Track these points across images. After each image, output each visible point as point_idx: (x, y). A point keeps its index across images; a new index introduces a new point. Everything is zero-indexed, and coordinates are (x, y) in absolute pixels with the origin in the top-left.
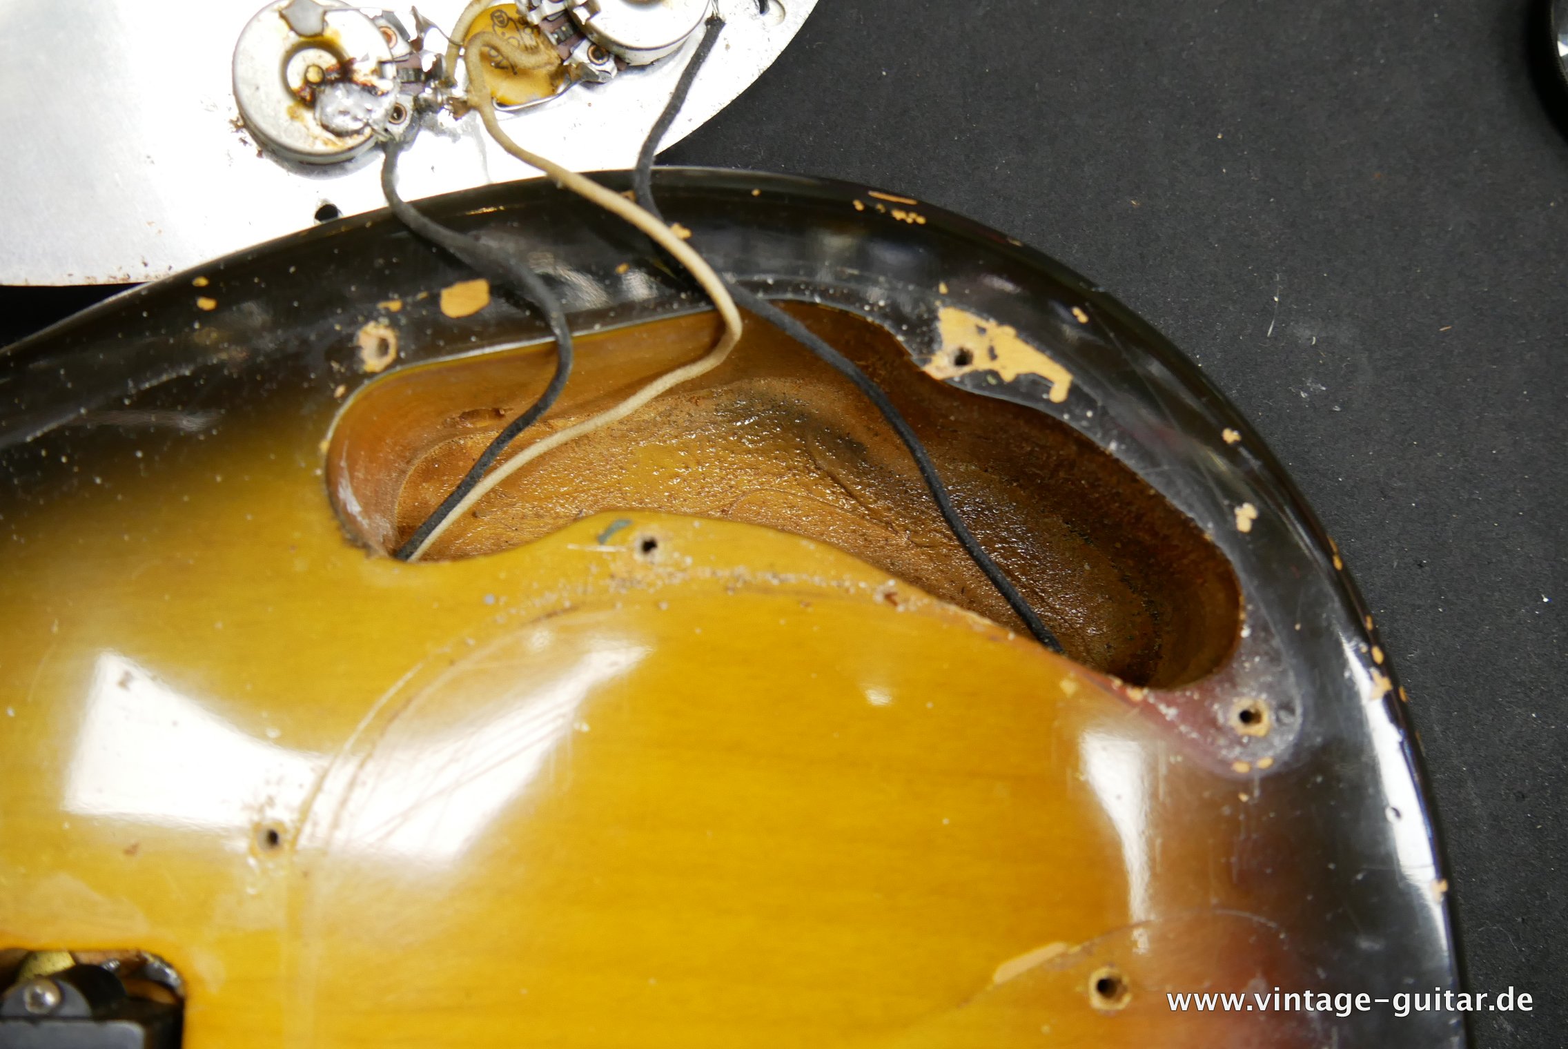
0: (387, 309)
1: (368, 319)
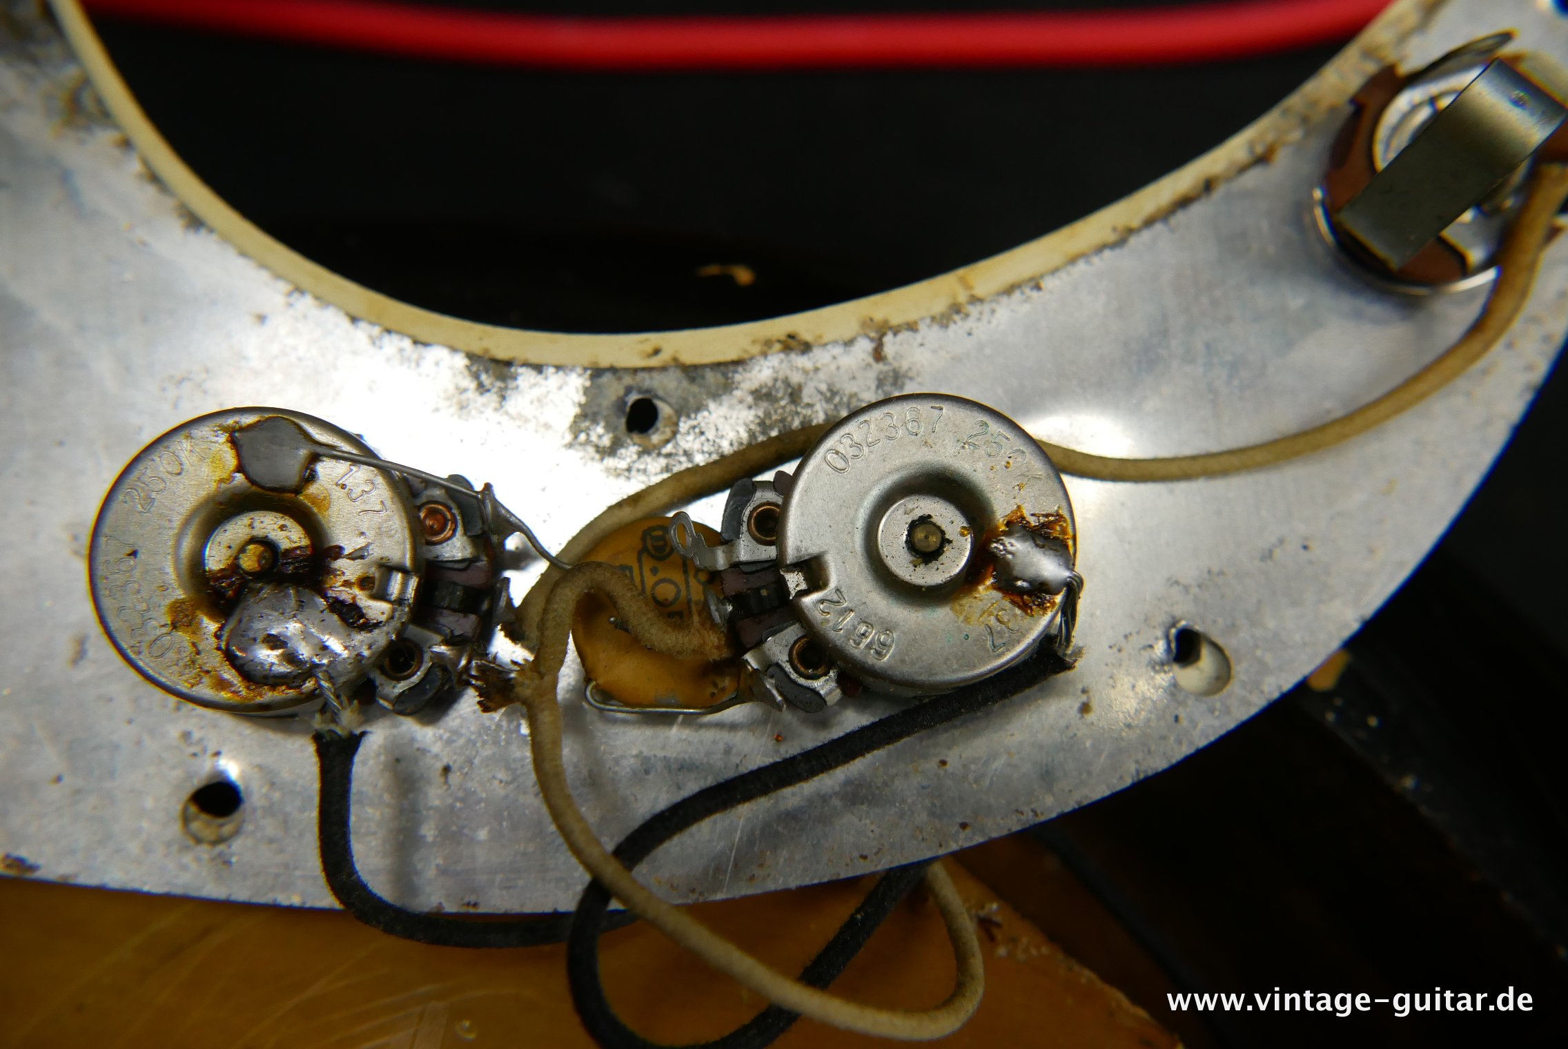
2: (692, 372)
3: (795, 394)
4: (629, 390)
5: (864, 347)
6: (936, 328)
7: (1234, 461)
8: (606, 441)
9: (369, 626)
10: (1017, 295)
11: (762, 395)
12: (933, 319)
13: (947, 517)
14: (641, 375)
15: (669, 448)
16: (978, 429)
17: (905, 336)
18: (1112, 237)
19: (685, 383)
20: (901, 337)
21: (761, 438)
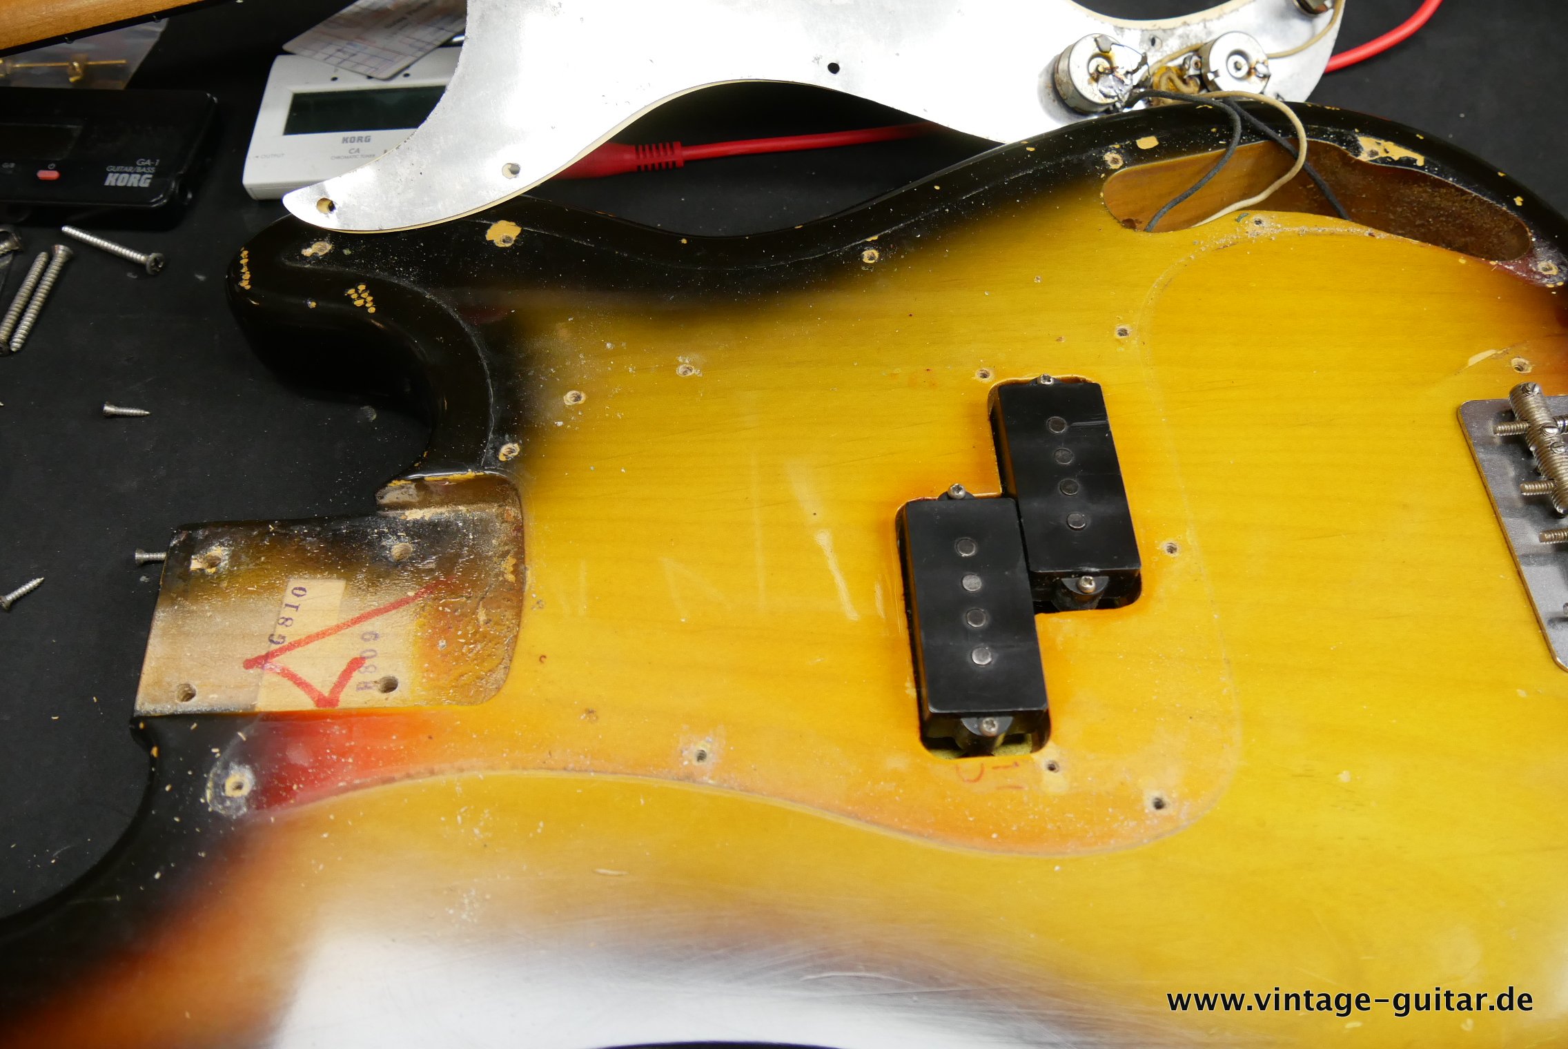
0: (1114, 148)
1: (1106, 151)
2: (1164, 30)
4: (1151, 35)
5: (1202, 25)
11: (1180, 36)
12: (1216, 18)
13: (1242, 61)
14: (1153, 31)
15: (1161, 50)
19: (1163, 33)
21: (1182, 47)
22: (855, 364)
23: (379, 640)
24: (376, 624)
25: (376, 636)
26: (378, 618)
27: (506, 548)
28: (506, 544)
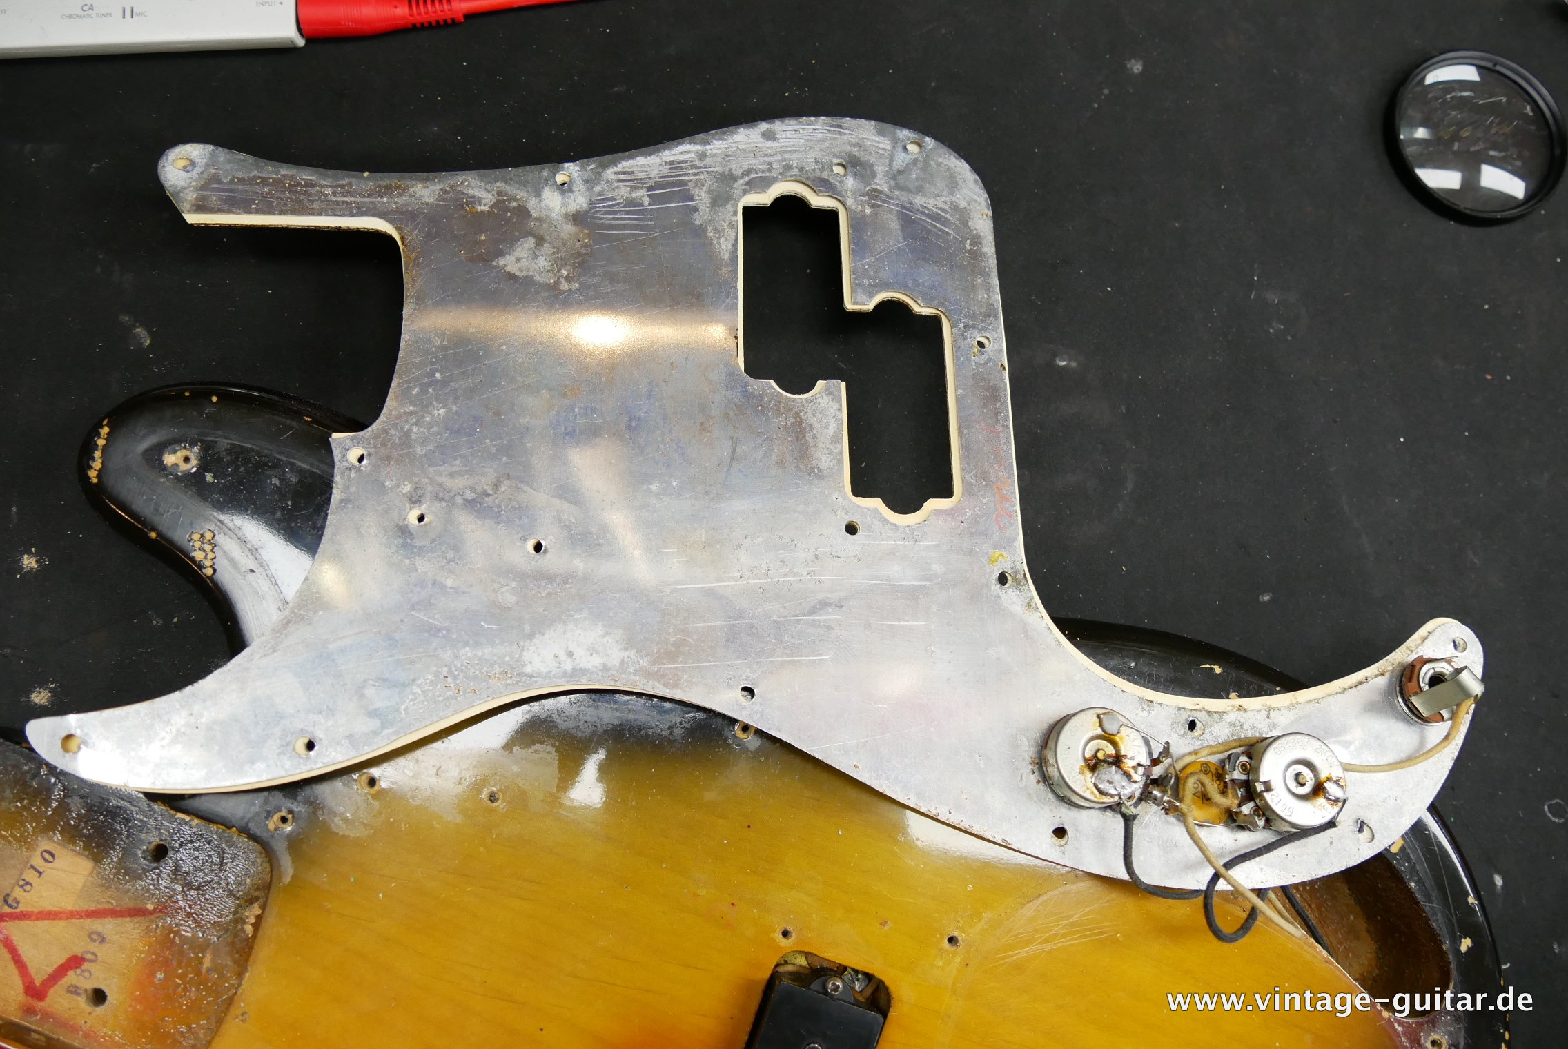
2: (1210, 713)
3: (1242, 726)
4: (1189, 716)
5: (1264, 713)
6: (1286, 711)
7: (1378, 768)
8: (1182, 732)
9: (1135, 782)
10: (1311, 703)
11: (1231, 724)
12: (1285, 707)
13: (1307, 773)
14: (1193, 712)
15: (1202, 738)
16: (1319, 747)
17: (1276, 712)
18: (1339, 690)
19: (1207, 717)
20: (1275, 712)
21: (1231, 739)
22: (664, 866)
23: (104, 945)
24: (107, 926)
25: (103, 940)
26: (111, 920)
27: (257, 893)
28: (258, 889)
